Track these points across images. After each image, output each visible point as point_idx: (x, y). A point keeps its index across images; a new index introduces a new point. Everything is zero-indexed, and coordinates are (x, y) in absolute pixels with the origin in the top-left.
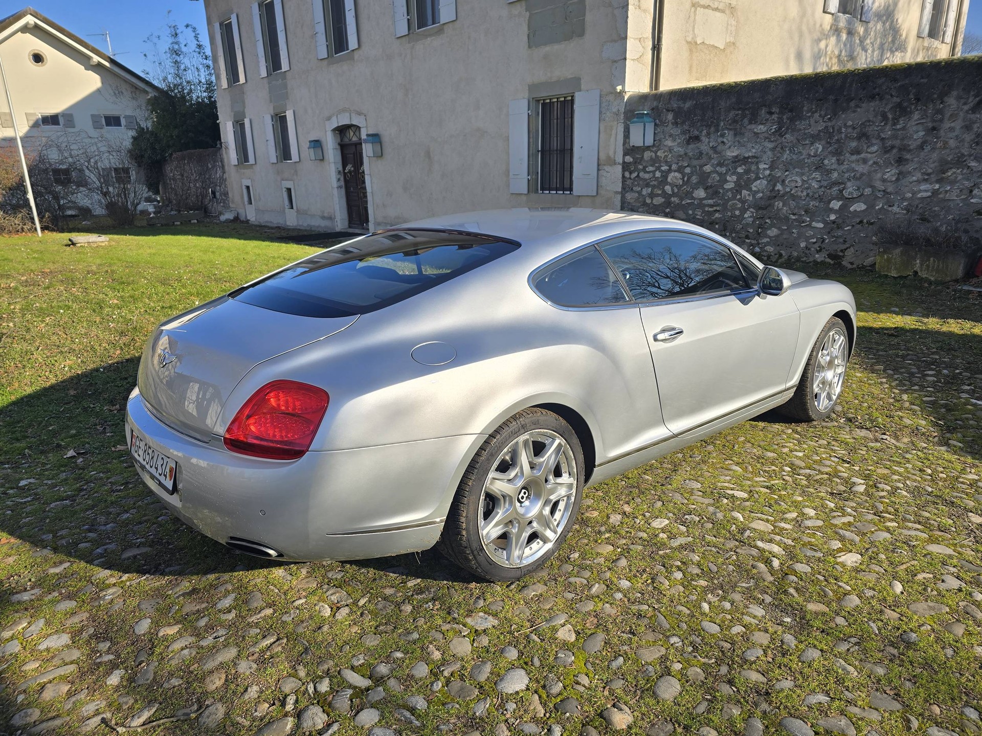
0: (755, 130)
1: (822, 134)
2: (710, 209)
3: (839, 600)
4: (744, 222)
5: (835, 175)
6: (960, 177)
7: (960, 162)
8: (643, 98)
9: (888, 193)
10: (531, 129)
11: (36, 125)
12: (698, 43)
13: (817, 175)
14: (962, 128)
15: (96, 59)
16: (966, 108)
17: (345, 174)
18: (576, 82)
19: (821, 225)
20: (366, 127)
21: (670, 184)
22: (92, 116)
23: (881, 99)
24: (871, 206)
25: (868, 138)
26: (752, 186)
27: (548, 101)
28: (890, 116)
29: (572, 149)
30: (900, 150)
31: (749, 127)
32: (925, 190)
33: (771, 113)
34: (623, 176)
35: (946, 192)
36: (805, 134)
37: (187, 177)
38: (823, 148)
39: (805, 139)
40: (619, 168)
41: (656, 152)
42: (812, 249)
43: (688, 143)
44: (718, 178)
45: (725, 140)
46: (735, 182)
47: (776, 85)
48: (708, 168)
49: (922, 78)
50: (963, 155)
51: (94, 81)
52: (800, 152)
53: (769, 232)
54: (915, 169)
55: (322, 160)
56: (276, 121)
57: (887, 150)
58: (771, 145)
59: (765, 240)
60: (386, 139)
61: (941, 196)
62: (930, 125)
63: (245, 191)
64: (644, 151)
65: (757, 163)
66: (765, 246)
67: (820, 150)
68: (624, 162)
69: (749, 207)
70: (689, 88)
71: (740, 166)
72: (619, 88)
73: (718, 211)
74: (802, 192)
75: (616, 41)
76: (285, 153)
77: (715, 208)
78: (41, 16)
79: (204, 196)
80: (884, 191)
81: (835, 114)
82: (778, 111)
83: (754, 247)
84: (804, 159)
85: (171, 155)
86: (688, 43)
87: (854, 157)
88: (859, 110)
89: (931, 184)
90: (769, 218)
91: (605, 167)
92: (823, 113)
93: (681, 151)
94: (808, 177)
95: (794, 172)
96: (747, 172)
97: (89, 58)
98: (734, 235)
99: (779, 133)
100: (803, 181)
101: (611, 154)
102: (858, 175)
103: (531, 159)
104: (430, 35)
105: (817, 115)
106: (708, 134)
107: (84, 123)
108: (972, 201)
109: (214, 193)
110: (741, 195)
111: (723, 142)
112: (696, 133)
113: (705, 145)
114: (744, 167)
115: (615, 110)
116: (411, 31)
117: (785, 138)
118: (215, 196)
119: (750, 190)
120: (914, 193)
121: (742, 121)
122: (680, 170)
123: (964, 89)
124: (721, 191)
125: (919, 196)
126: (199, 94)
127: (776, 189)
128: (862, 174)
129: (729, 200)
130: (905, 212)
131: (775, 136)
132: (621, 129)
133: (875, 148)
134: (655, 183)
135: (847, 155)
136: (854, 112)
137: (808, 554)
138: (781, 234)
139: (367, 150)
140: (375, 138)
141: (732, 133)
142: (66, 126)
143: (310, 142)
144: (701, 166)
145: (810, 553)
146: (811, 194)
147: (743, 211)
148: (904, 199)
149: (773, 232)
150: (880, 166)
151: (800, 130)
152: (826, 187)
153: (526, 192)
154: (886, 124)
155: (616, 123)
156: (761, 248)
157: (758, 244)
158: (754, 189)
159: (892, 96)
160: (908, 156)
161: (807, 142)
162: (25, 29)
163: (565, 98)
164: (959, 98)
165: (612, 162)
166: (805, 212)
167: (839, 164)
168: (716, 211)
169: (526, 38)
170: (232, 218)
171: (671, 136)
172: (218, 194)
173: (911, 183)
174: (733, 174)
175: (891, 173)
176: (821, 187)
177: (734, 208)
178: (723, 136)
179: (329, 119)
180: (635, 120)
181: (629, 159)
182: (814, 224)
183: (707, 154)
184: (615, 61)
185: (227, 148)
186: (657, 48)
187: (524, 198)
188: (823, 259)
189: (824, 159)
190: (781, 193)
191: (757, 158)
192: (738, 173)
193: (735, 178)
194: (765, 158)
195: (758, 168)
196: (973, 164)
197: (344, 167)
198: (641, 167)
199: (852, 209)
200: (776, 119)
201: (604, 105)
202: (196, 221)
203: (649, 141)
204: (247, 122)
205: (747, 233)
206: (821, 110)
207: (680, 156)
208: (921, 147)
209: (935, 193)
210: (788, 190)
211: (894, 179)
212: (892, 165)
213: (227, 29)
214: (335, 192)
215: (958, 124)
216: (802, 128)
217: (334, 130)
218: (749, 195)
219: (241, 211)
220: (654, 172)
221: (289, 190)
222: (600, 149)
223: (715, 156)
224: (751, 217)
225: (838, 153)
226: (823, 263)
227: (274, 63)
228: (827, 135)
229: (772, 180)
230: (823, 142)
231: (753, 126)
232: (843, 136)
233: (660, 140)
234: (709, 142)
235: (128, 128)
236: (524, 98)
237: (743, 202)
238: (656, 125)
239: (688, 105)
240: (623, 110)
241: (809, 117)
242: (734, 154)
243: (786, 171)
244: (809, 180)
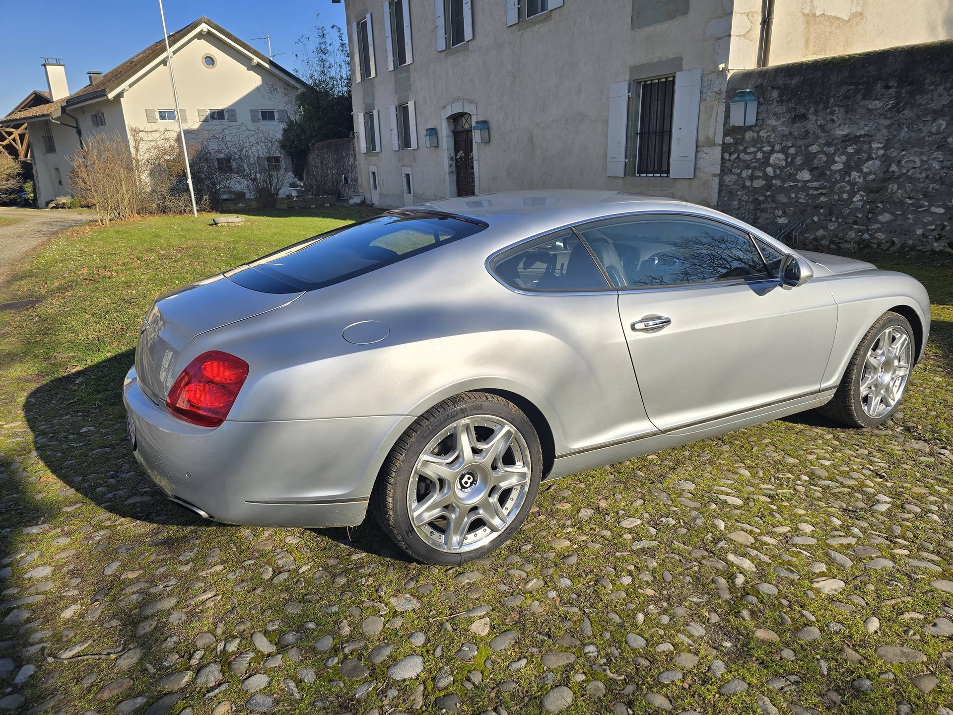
0: (870, 106)
1: (946, 109)
2: (815, 192)
3: (796, 630)
4: (852, 206)
8: (747, 76)
10: (631, 111)
11: (206, 120)
12: (817, 15)
13: (939, 155)
15: (256, 60)
17: (457, 160)
18: (677, 63)
19: (941, 210)
20: (477, 115)
21: (772, 166)
22: (251, 111)
26: (864, 167)
27: (649, 82)
29: (670, 131)
31: (862, 103)
33: (888, 87)
34: (723, 158)
36: (926, 109)
37: (325, 165)
38: (947, 125)
39: (927, 115)
40: (719, 149)
41: (758, 132)
42: (930, 237)
43: (794, 121)
44: (825, 159)
45: (834, 118)
46: (844, 163)
47: (895, 56)
48: (814, 149)
51: (255, 80)
52: (920, 130)
53: (880, 218)
55: (437, 147)
56: (400, 111)
58: (886, 122)
59: (876, 226)
60: (493, 126)
63: (371, 177)
64: (745, 132)
65: (870, 142)
66: (876, 232)
67: (943, 127)
68: (724, 143)
69: (859, 189)
70: (798, 63)
71: (850, 146)
72: (722, 66)
73: (824, 194)
74: (921, 173)
75: (720, 17)
76: (405, 141)
77: (820, 191)
78: (213, 23)
79: (338, 182)
82: (896, 84)
83: (863, 234)
84: (924, 137)
85: (314, 144)
86: (805, 15)
90: (882, 202)
91: (704, 149)
92: (948, 85)
93: (786, 130)
94: (928, 157)
95: (912, 151)
96: (858, 152)
97: (251, 59)
98: (840, 220)
99: (897, 109)
100: (923, 161)
101: (711, 134)
103: (629, 141)
104: (539, 22)
105: (941, 89)
106: (816, 112)
107: (244, 117)
109: (346, 179)
110: (850, 176)
111: (832, 120)
112: (803, 111)
113: (812, 124)
114: (855, 147)
115: (717, 89)
116: (521, 20)
117: (903, 114)
118: (347, 182)
119: (861, 171)
121: (854, 96)
122: (784, 151)
124: (828, 173)
126: (340, 89)
127: (891, 170)
129: (837, 182)
131: (891, 112)
132: (722, 108)
134: (757, 165)
137: (782, 575)
138: (895, 220)
139: (476, 136)
140: (484, 125)
141: (842, 109)
142: (230, 120)
143: (427, 130)
144: (807, 146)
145: (784, 573)
146: (931, 175)
147: (852, 194)
149: (886, 217)
151: (921, 105)
153: (622, 175)
155: (717, 102)
156: (870, 235)
157: (868, 230)
158: (865, 170)
161: (929, 118)
162: (200, 36)
163: (666, 78)
165: (711, 144)
166: (923, 195)
168: (822, 194)
169: (629, 19)
170: (360, 202)
171: (775, 114)
172: (349, 180)
174: (843, 154)
176: (943, 168)
177: (842, 191)
178: (832, 113)
179: (444, 108)
180: (736, 98)
181: (729, 140)
182: (933, 209)
183: (814, 133)
184: (719, 39)
185: (358, 138)
186: (766, 22)
187: (620, 181)
188: (942, 248)
189: (948, 137)
190: (896, 174)
191: (870, 136)
192: (848, 153)
193: (844, 158)
194: (879, 136)
195: (871, 147)
197: (456, 153)
198: (741, 148)
200: (893, 93)
201: (705, 84)
202: (329, 205)
203: (751, 120)
204: (375, 113)
205: (855, 218)
206: (946, 83)
207: (785, 136)
210: (904, 171)
213: (362, 27)
214: (447, 177)
216: (923, 102)
217: (449, 118)
218: (859, 177)
219: (367, 196)
220: (755, 153)
221: (408, 176)
222: (700, 130)
223: (823, 135)
224: (860, 200)
226: (941, 252)
227: (400, 57)
229: (886, 160)
230: (948, 118)
231: (866, 102)
233: (763, 120)
234: (817, 120)
235: (280, 121)
236: (625, 80)
237: (852, 184)
238: (759, 103)
239: (794, 81)
240: (725, 89)
241: (932, 91)
242: (844, 133)
243: (903, 150)
244: (929, 160)
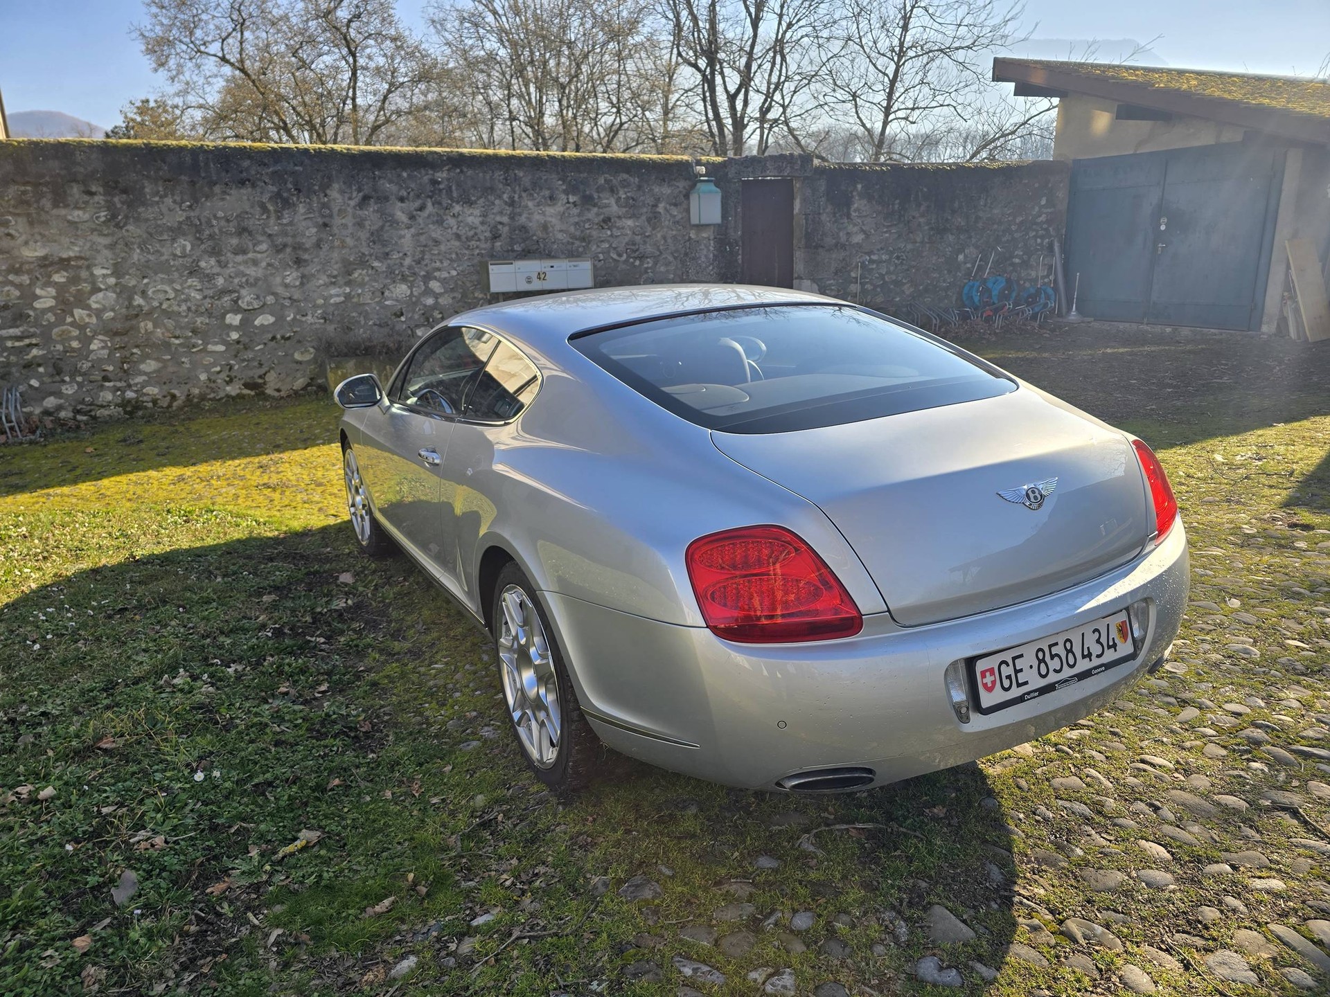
0: (70, 218)
1: (184, 227)
2: (17, 344)
4: (92, 357)
5: (220, 281)
6: (367, 279)
7: (363, 262)
9: (295, 301)
13: (194, 282)
14: (354, 225)
16: (352, 203)
19: (221, 348)
23: (254, 186)
24: (280, 319)
25: (250, 233)
26: (90, 302)
28: (271, 208)
30: (294, 248)
31: (55, 212)
32: (336, 295)
33: (90, 193)
35: (359, 295)
36: (159, 226)
38: (193, 246)
39: (161, 234)
42: (219, 381)
44: (17, 293)
45: (12, 231)
46: (54, 298)
49: (296, 165)
50: (363, 254)
52: (158, 251)
53: (142, 367)
54: (318, 271)
57: (279, 249)
58: (105, 241)
59: (140, 379)
61: (355, 300)
62: (320, 221)
65: (89, 267)
66: (143, 387)
67: (189, 248)
69: (95, 333)
71: (57, 272)
73: (36, 345)
74: (179, 305)
77: (27, 341)
80: (290, 298)
81: (196, 200)
82: (101, 190)
83: (123, 392)
84: (167, 260)
87: (240, 258)
88: (228, 197)
89: (340, 287)
90: (137, 346)
92: (177, 198)
94: (181, 285)
95: (158, 279)
96: (74, 280)
98: (79, 379)
99: (115, 223)
100: (176, 291)
102: (252, 280)
105: (169, 201)
108: (387, 303)
110: (73, 316)
111: (8, 235)
114: (65, 274)
117: (127, 231)
119: (88, 307)
120: (325, 299)
121: (37, 201)
123: (345, 183)
124: (31, 313)
125: (332, 301)
127: (135, 303)
128: (257, 280)
129: (51, 326)
130: (322, 321)
131: (108, 228)
133: (264, 247)
135: (229, 254)
136: (223, 199)
138: (165, 367)
141: (22, 220)
146: (193, 308)
147: (86, 341)
148: (316, 307)
149: (150, 366)
150: (277, 269)
151: (147, 220)
152: (213, 297)
154: (268, 217)
156: (136, 392)
157: (129, 386)
159: (265, 183)
160: (306, 257)
161: (165, 237)
164: (342, 192)
166: (192, 332)
167: (220, 266)
168: (30, 346)
173: (319, 287)
174: (49, 283)
175: (292, 276)
176: (205, 297)
177: (65, 338)
178: (4, 224)
182: (210, 347)
188: (238, 391)
189: (199, 261)
190: (145, 309)
191: (86, 259)
192: (56, 283)
193: (52, 291)
194: (99, 259)
195: (92, 274)
196: (376, 264)
199: (257, 323)
200: (103, 203)
205: (103, 374)
206: (173, 195)
208: (318, 245)
209: (348, 297)
210: (156, 304)
211: (298, 283)
212: (291, 267)
215: (349, 221)
216: (151, 216)
218: (89, 316)
224: (103, 348)
225: (215, 252)
226: (240, 396)
228: (196, 229)
229: (125, 293)
230: (190, 238)
231: (62, 211)
232: (217, 231)
237: (82, 327)
241: (157, 203)
242: (37, 254)
243: (144, 277)
244: (183, 288)
